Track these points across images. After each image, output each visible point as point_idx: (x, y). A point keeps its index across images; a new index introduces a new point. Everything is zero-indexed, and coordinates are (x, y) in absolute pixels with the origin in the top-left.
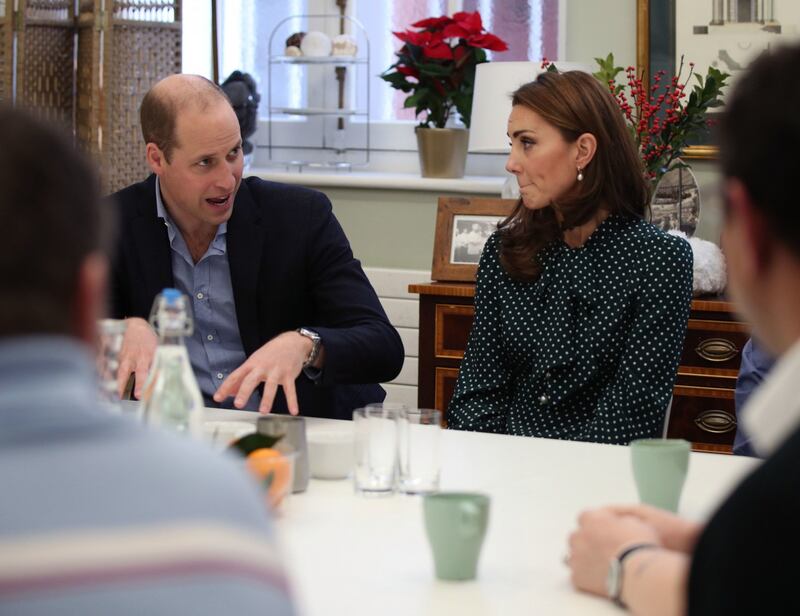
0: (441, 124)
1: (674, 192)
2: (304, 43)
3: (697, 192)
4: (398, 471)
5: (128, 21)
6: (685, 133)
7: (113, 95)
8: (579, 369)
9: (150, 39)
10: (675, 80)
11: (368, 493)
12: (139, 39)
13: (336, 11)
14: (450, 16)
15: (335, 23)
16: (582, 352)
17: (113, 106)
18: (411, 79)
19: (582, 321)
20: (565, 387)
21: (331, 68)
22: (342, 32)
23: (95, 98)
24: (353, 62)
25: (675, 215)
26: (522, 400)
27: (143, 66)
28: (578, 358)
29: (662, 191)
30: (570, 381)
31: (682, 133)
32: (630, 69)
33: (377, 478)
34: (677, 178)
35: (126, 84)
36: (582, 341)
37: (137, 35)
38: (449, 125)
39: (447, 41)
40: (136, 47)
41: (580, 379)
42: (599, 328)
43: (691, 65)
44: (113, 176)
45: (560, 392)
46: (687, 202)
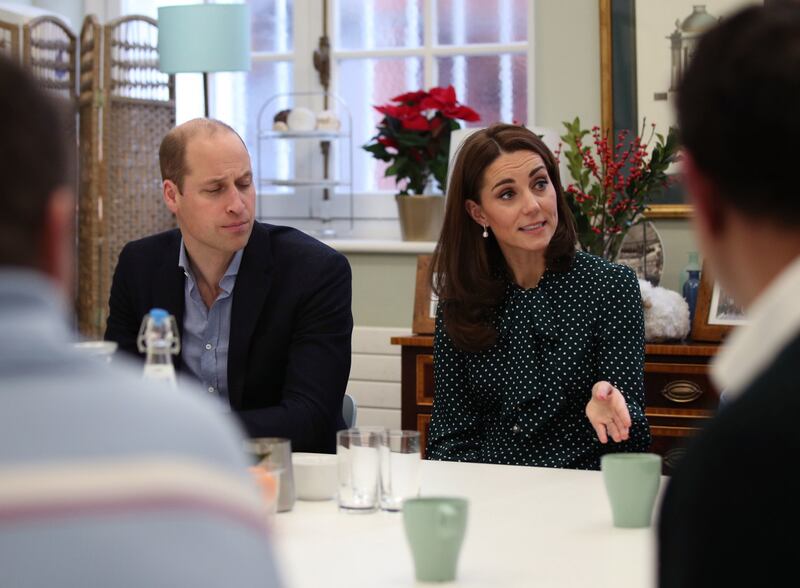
0: (419, 191)
1: (638, 247)
2: (290, 118)
3: (660, 246)
4: (380, 489)
5: (124, 98)
6: (648, 189)
7: (112, 168)
8: (548, 401)
9: (146, 116)
10: (639, 141)
11: (351, 511)
12: (136, 116)
13: (320, 89)
14: (427, 90)
15: (319, 99)
16: (550, 384)
17: (112, 177)
18: (391, 150)
19: (546, 355)
20: (536, 419)
21: (316, 142)
22: (326, 107)
23: (95, 170)
24: (336, 136)
25: (640, 269)
26: (496, 433)
27: (140, 141)
28: (546, 391)
29: (628, 246)
30: (540, 413)
31: (645, 189)
32: (595, 129)
33: (360, 497)
34: (642, 234)
35: (123, 157)
36: (548, 374)
37: (134, 112)
38: (426, 193)
39: (423, 113)
40: (133, 123)
41: (550, 411)
42: (564, 358)
43: (653, 125)
44: (113, 243)
45: (531, 425)
46: (651, 255)
